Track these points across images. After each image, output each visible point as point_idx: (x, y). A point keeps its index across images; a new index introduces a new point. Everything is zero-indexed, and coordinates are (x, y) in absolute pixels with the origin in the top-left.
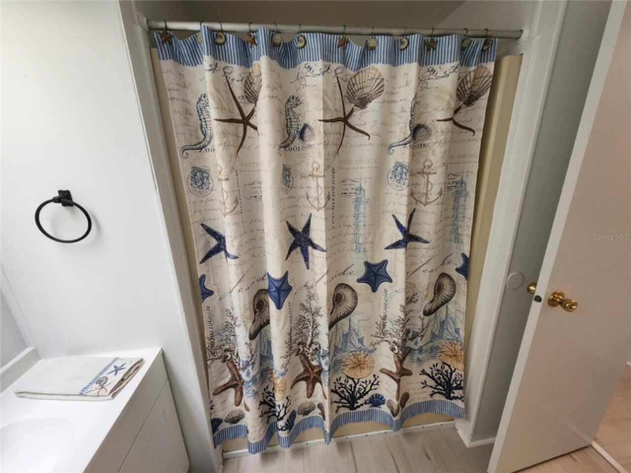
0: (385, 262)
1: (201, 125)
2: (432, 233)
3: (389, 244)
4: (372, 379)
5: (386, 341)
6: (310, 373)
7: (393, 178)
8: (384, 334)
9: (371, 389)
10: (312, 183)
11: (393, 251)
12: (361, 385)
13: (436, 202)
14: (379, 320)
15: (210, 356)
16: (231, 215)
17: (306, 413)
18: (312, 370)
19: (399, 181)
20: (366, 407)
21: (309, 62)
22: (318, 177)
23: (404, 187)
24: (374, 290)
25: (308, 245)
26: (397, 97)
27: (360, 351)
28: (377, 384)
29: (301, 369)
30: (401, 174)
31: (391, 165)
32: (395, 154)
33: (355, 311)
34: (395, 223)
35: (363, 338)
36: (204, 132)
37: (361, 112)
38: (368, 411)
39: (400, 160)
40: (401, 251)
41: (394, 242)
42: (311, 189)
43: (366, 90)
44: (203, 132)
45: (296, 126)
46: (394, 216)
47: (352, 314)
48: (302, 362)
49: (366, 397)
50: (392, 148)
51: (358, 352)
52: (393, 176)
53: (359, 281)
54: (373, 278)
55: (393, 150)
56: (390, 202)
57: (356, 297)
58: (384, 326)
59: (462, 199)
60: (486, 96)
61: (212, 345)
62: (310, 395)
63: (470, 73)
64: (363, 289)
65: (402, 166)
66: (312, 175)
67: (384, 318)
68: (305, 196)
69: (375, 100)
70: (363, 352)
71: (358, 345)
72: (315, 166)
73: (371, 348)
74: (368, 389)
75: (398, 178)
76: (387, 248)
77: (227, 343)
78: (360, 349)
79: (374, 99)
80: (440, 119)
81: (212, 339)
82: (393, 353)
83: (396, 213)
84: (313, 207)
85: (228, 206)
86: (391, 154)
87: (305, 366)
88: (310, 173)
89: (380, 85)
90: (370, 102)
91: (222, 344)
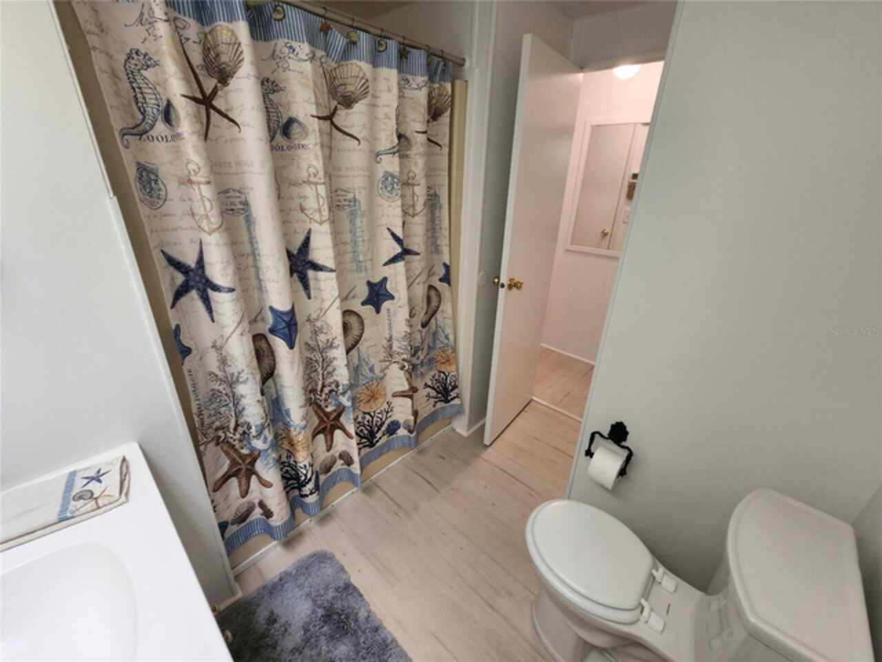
0: (385, 280)
1: (135, 96)
2: (422, 244)
3: (386, 259)
4: (386, 406)
5: (395, 362)
6: (325, 422)
7: (384, 189)
8: (391, 356)
9: (387, 418)
10: (309, 191)
11: (392, 266)
12: (378, 417)
13: (421, 214)
14: (385, 343)
15: (203, 440)
16: (219, 232)
17: (327, 470)
18: (328, 418)
19: (390, 192)
20: (385, 439)
21: (290, 41)
22: (316, 184)
23: (397, 198)
24: (378, 311)
25: (307, 269)
26: (380, 102)
27: (372, 381)
28: (392, 410)
29: (315, 421)
30: (392, 184)
31: (380, 174)
32: (383, 163)
33: (363, 339)
34: (390, 237)
35: (373, 366)
36: (143, 110)
37: (347, 113)
38: (387, 442)
39: (391, 170)
40: (400, 265)
41: (392, 255)
42: (307, 200)
43: (350, 88)
44: (139, 108)
45: (275, 118)
46: (389, 229)
47: (360, 342)
48: (316, 412)
49: (384, 428)
50: (381, 156)
51: (371, 383)
52: (383, 187)
53: (363, 304)
54: (375, 298)
55: (381, 159)
56: (383, 216)
57: (362, 323)
58: (391, 347)
59: (437, 212)
60: (448, 113)
61: (202, 424)
62: (329, 448)
63: (434, 89)
64: (367, 311)
65: (392, 176)
66: (309, 183)
67: (390, 339)
68: (298, 208)
69: (363, 101)
70: (375, 381)
71: (370, 375)
72: (312, 170)
73: (382, 375)
74: (384, 419)
75: (389, 189)
76: (386, 264)
77: (217, 419)
78: (372, 379)
79: (360, 100)
80: (418, 130)
81: (201, 414)
82: (403, 372)
83: (391, 225)
84: (312, 221)
85: (212, 220)
86: (378, 162)
87: (319, 417)
88: (305, 180)
89: (365, 86)
90: (357, 102)
91: (211, 421)
